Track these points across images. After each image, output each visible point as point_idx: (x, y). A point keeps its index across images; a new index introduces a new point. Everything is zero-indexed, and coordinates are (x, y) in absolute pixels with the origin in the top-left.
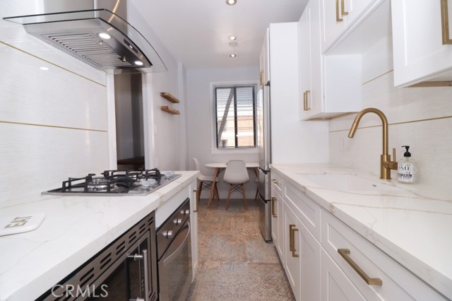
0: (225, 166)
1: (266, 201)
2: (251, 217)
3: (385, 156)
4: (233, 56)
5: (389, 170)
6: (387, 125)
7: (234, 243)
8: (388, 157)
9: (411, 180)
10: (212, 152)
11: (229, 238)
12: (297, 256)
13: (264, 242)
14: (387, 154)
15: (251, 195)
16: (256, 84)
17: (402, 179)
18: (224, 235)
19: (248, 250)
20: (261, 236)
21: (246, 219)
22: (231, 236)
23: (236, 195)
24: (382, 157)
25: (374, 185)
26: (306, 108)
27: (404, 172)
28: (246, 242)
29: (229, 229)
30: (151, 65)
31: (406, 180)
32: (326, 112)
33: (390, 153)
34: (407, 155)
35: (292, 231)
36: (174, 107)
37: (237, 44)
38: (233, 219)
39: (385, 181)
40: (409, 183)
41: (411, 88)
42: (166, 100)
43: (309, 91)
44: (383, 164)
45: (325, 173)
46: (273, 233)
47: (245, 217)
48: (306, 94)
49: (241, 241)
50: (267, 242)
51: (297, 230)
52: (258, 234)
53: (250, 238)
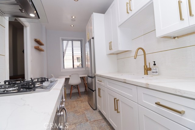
0: (69, 77)
1: (93, 91)
2: (84, 100)
3: (145, 66)
4: (72, 26)
5: (147, 71)
6: (145, 54)
7: (79, 114)
8: (147, 66)
9: (157, 74)
10: (61, 71)
11: (76, 112)
12: (119, 112)
13: (93, 110)
14: (146, 65)
15: (82, 90)
16: (82, 40)
17: (154, 74)
18: (73, 111)
19: (87, 115)
20: (91, 108)
21: (82, 101)
22: (77, 111)
23: (75, 91)
24: (144, 66)
25: (143, 78)
26: (111, 49)
27: (155, 71)
28: (85, 112)
29: (75, 107)
30: (39, 18)
31: (156, 74)
32: (120, 50)
33: (148, 64)
34: (155, 64)
35: (116, 101)
36: (41, 47)
37: (75, 20)
38: (75, 102)
39: (146, 75)
40: (157, 75)
41: (161, 38)
42: (37, 43)
43: (112, 42)
44: (145, 69)
45: (122, 75)
46: (98, 105)
47: (81, 100)
48: (110, 43)
49: (82, 112)
50: (94, 110)
51: (118, 100)
52: (89, 107)
53: (86, 110)
